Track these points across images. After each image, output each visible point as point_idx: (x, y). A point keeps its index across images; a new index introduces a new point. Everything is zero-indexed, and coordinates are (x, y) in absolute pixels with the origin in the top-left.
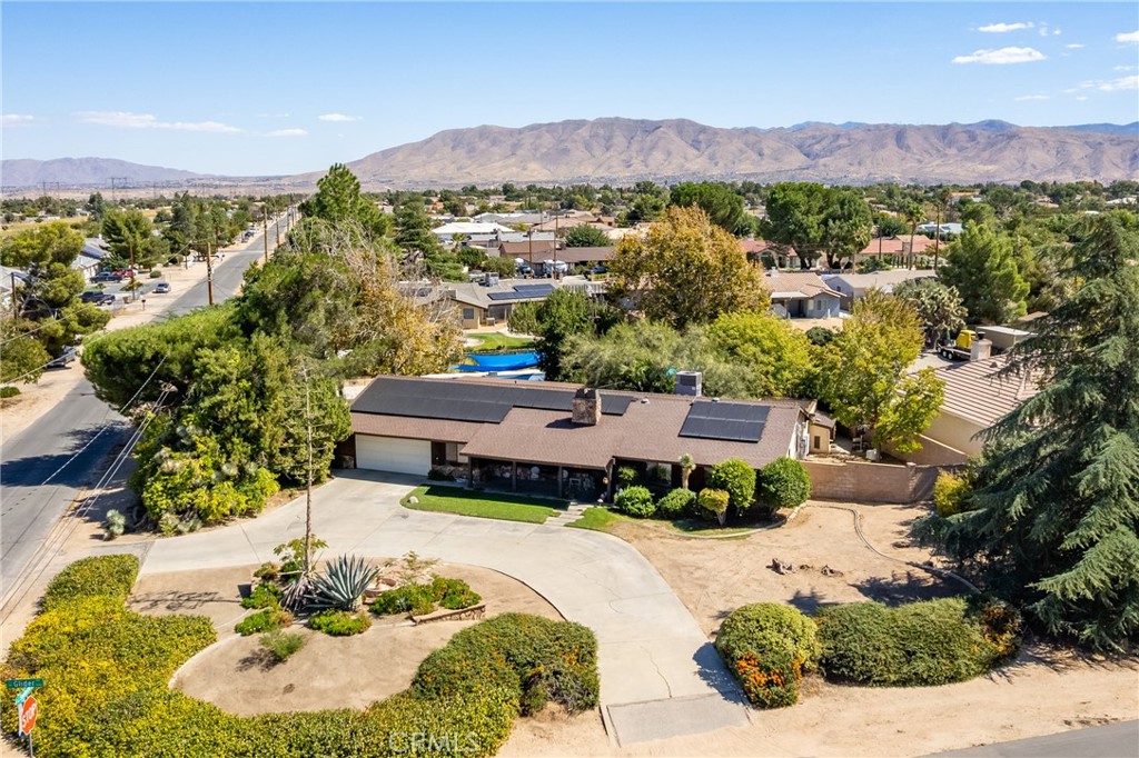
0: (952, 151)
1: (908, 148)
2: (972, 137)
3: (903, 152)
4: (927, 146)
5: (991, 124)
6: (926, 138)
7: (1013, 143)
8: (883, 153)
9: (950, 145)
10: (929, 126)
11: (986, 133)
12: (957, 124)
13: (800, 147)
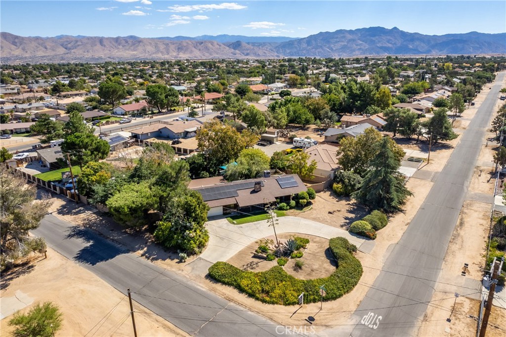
0: (121, 47)
1: (105, 46)
2: (127, 42)
3: (103, 47)
4: (111, 45)
5: (131, 37)
6: (110, 42)
7: (141, 44)
8: (96, 48)
9: (119, 44)
10: (111, 38)
11: (131, 40)
12: (121, 37)
13: (62, 45)
